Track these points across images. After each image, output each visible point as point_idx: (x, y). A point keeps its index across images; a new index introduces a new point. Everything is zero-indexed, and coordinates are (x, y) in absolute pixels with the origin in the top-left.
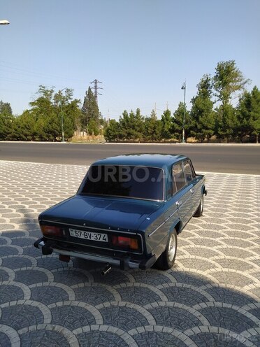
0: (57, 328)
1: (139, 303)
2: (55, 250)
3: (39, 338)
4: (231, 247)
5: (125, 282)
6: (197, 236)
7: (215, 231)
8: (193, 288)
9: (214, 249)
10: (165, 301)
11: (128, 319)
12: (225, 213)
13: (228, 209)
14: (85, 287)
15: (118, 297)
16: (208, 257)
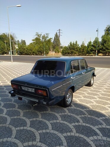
0: (10, 126)
1: (48, 120)
2: (16, 95)
3: (2, 129)
4: (101, 100)
5: (46, 111)
6: (86, 95)
7: (96, 93)
8: (75, 116)
9: (92, 100)
10: (60, 120)
11: (40, 126)
12: (104, 86)
13: (106, 84)
14: (29, 111)
15: (40, 116)
16: (87, 104)
